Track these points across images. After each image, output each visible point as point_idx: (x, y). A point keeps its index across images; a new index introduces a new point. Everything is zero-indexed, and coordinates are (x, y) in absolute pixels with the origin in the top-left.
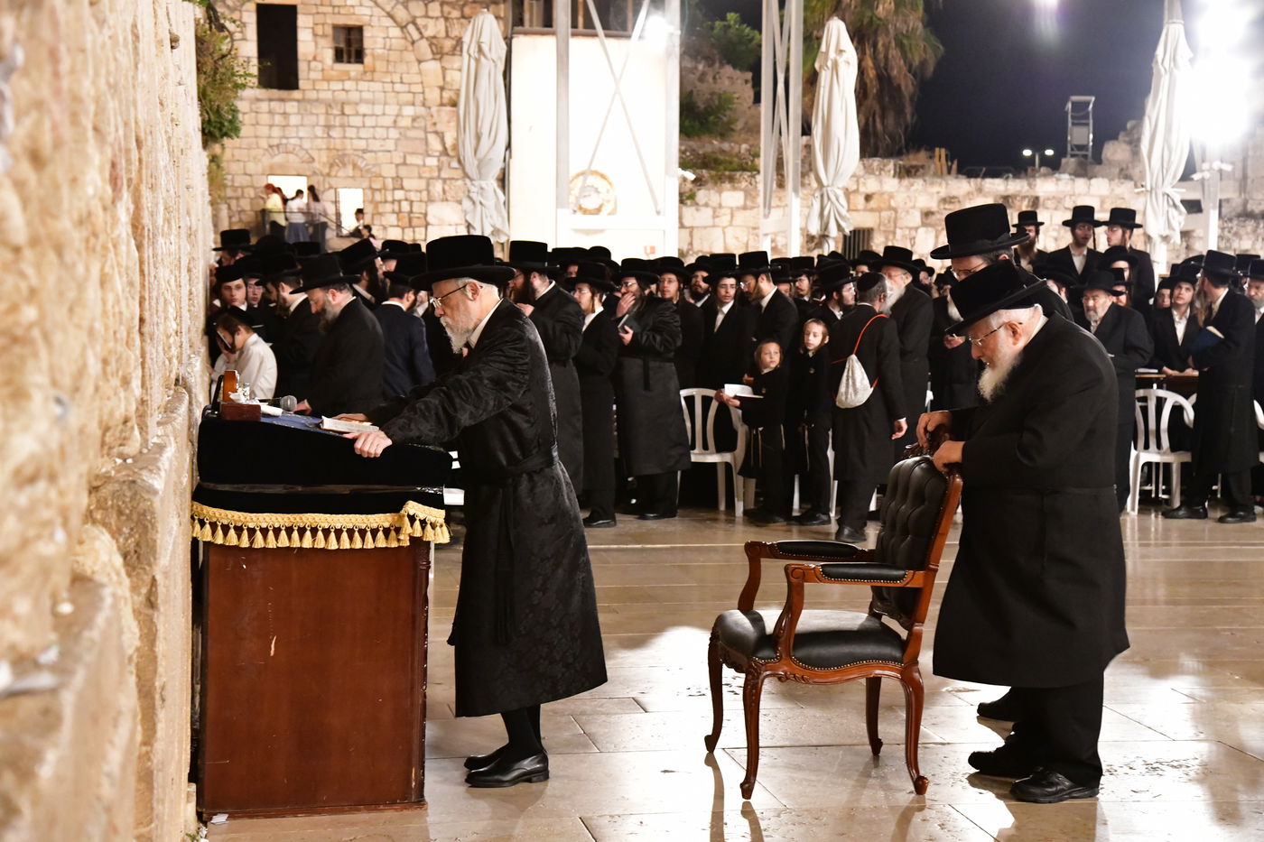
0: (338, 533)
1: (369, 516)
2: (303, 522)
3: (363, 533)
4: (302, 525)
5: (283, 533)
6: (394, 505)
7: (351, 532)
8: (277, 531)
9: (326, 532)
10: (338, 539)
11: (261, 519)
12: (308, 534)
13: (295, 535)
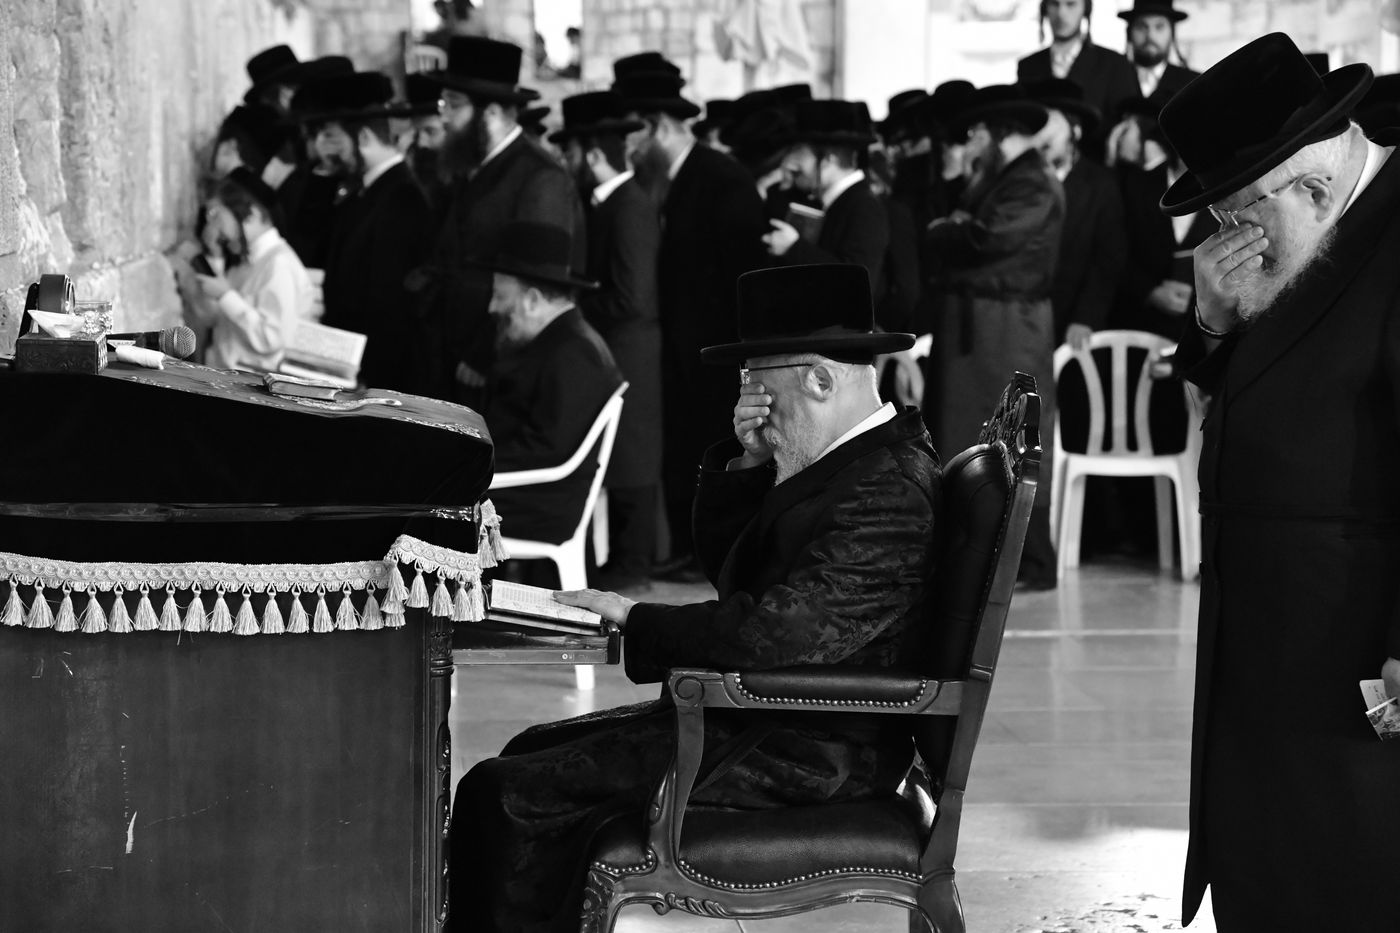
0: (259, 602)
1: (323, 567)
2: (186, 580)
3: (309, 601)
4: (183, 586)
5: (146, 602)
6: (371, 545)
7: (285, 601)
8: (132, 599)
9: (234, 601)
10: (259, 613)
11: (98, 573)
12: (197, 603)
13: (171, 605)
